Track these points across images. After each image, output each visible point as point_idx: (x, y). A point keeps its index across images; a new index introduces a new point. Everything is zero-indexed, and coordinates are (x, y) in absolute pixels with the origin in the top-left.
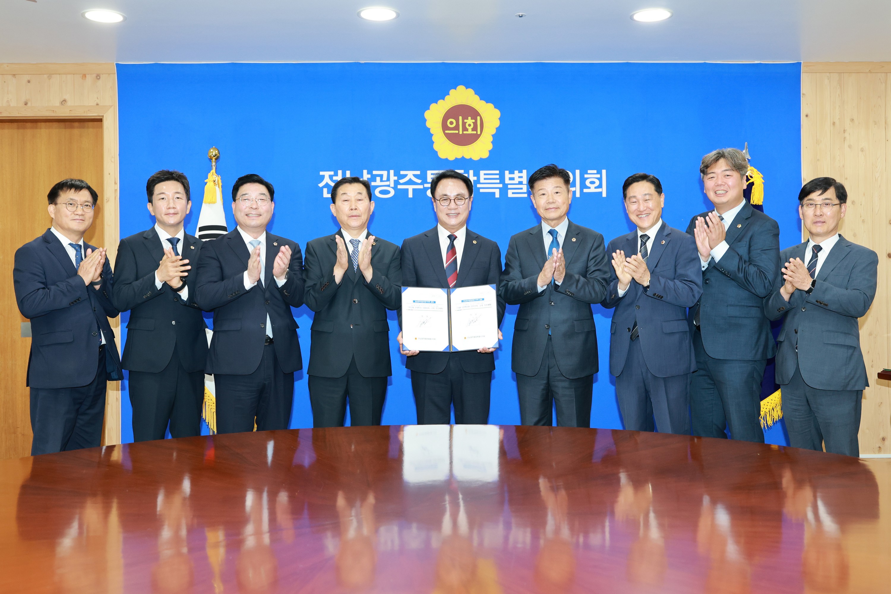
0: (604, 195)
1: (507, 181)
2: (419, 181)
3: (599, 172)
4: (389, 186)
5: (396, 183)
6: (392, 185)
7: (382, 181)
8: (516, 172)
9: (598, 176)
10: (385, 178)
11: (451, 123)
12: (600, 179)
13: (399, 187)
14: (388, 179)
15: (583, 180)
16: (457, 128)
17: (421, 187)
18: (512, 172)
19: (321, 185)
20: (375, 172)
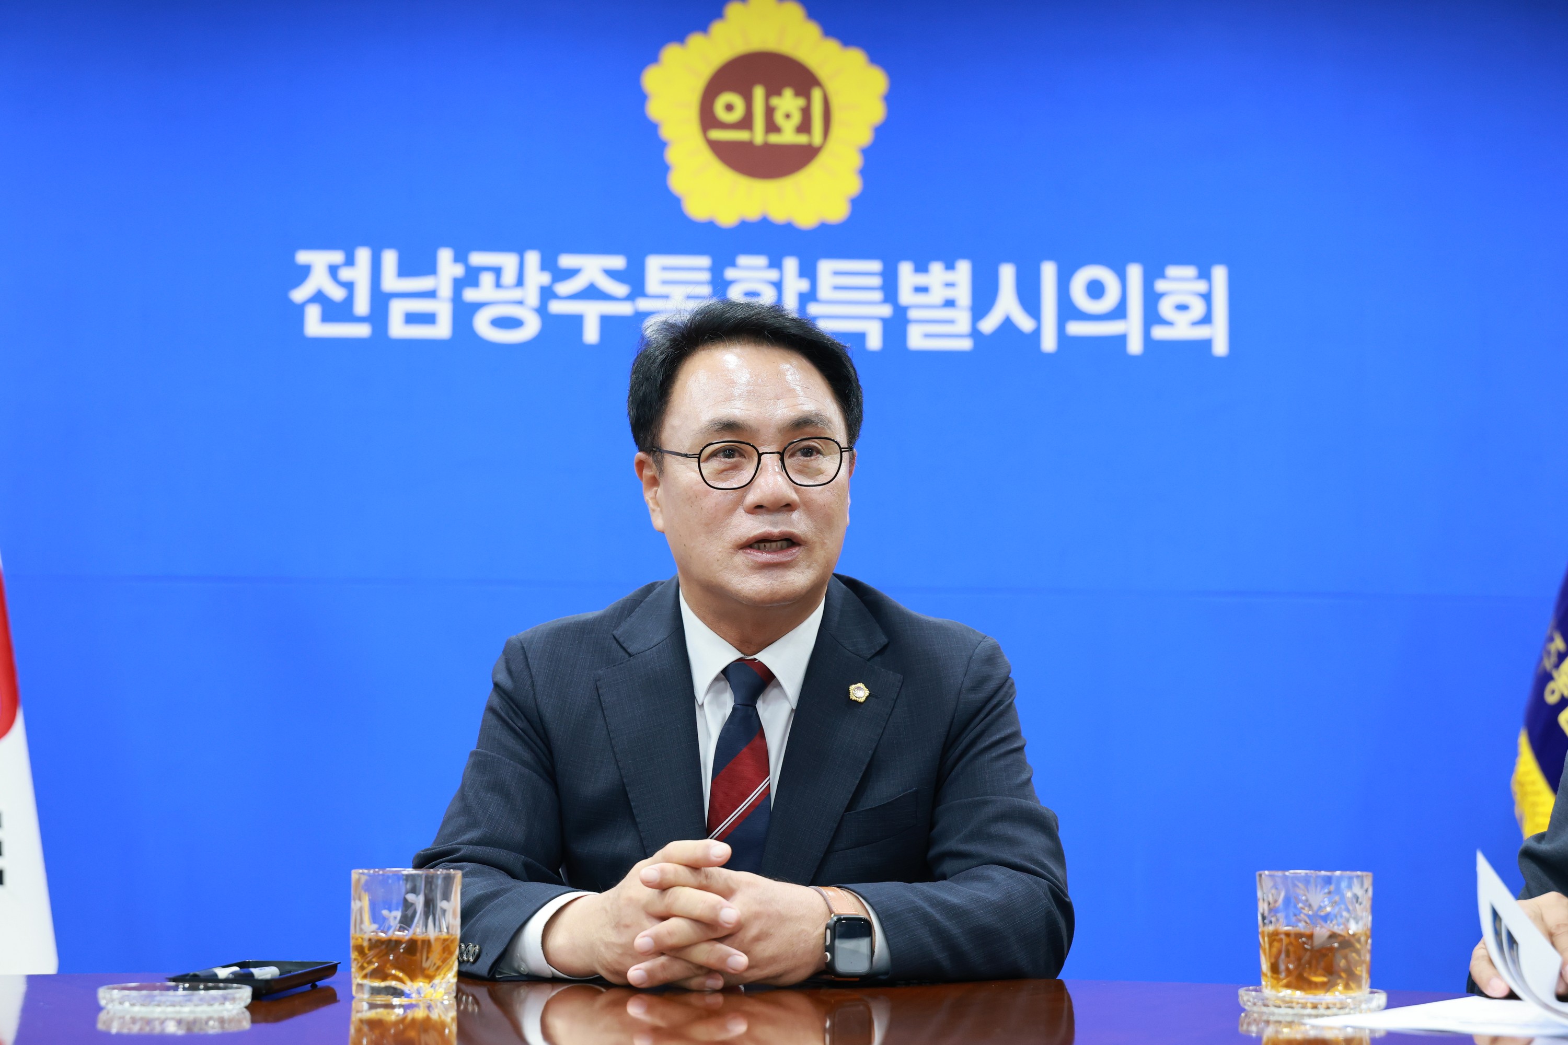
0: (1221, 347)
1: (906, 296)
2: (620, 289)
3: (1205, 274)
4: (520, 303)
5: (547, 294)
6: (533, 298)
7: (498, 285)
8: (936, 268)
9: (1202, 286)
10: (509, 276)
11: (729, 108)
12: (1207, 297)
13: (556, 307)
14: (520, 282)
15: (1151, 299)
16: (746, 123)
17: (625, 309)
18: (922, 268)
19: (299, 295)
20: (477, 259)
